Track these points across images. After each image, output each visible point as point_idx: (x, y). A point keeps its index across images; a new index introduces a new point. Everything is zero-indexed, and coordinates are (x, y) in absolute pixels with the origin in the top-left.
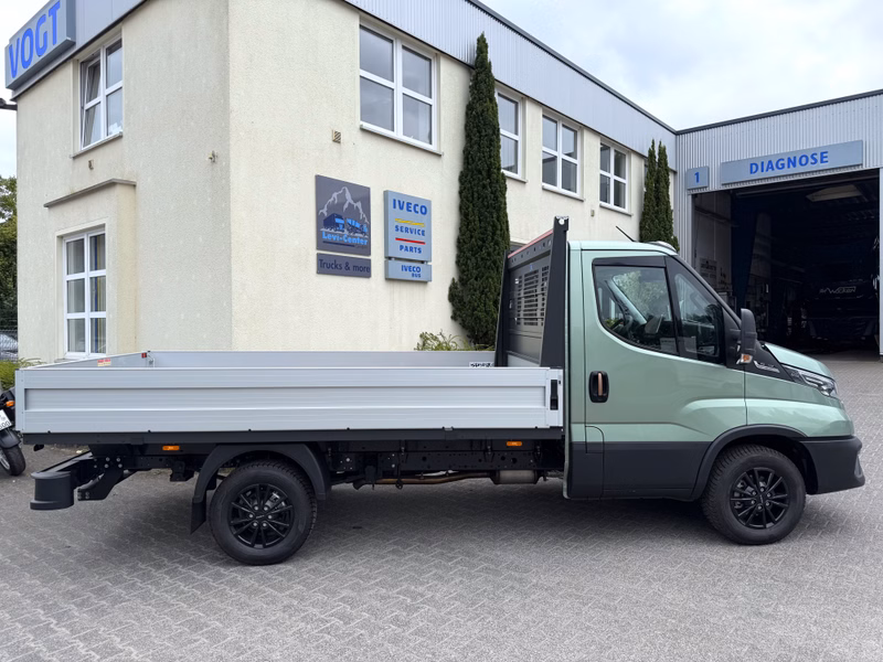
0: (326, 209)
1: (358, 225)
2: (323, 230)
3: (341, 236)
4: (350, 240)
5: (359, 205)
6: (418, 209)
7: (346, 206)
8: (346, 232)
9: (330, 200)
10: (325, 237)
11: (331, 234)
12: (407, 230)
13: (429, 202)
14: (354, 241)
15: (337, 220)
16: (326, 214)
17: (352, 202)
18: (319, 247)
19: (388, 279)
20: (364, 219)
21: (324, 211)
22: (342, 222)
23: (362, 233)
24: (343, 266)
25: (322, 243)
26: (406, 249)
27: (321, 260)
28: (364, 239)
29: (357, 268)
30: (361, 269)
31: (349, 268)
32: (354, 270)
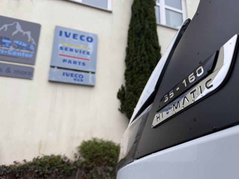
1: (25, 45)
3: (6, 50)
4: (14, 54)
5: (29, 33)
6: (85, 38)
7: (15, 33)
8: (12, 48)
12: (71, 50)
13: (96, 36)
14: (19, 54)
15: (4, 41)
17: (22, 31)
19: (51, 82)
20: (31, 42)
22: (10, 42)
23: (28, 50)
24: (4, 70)
26: (70, 62)
28: (29, 54)
29: (18, 72)
30: (23, 73)
31: (9, 72)
32: (15, 73)
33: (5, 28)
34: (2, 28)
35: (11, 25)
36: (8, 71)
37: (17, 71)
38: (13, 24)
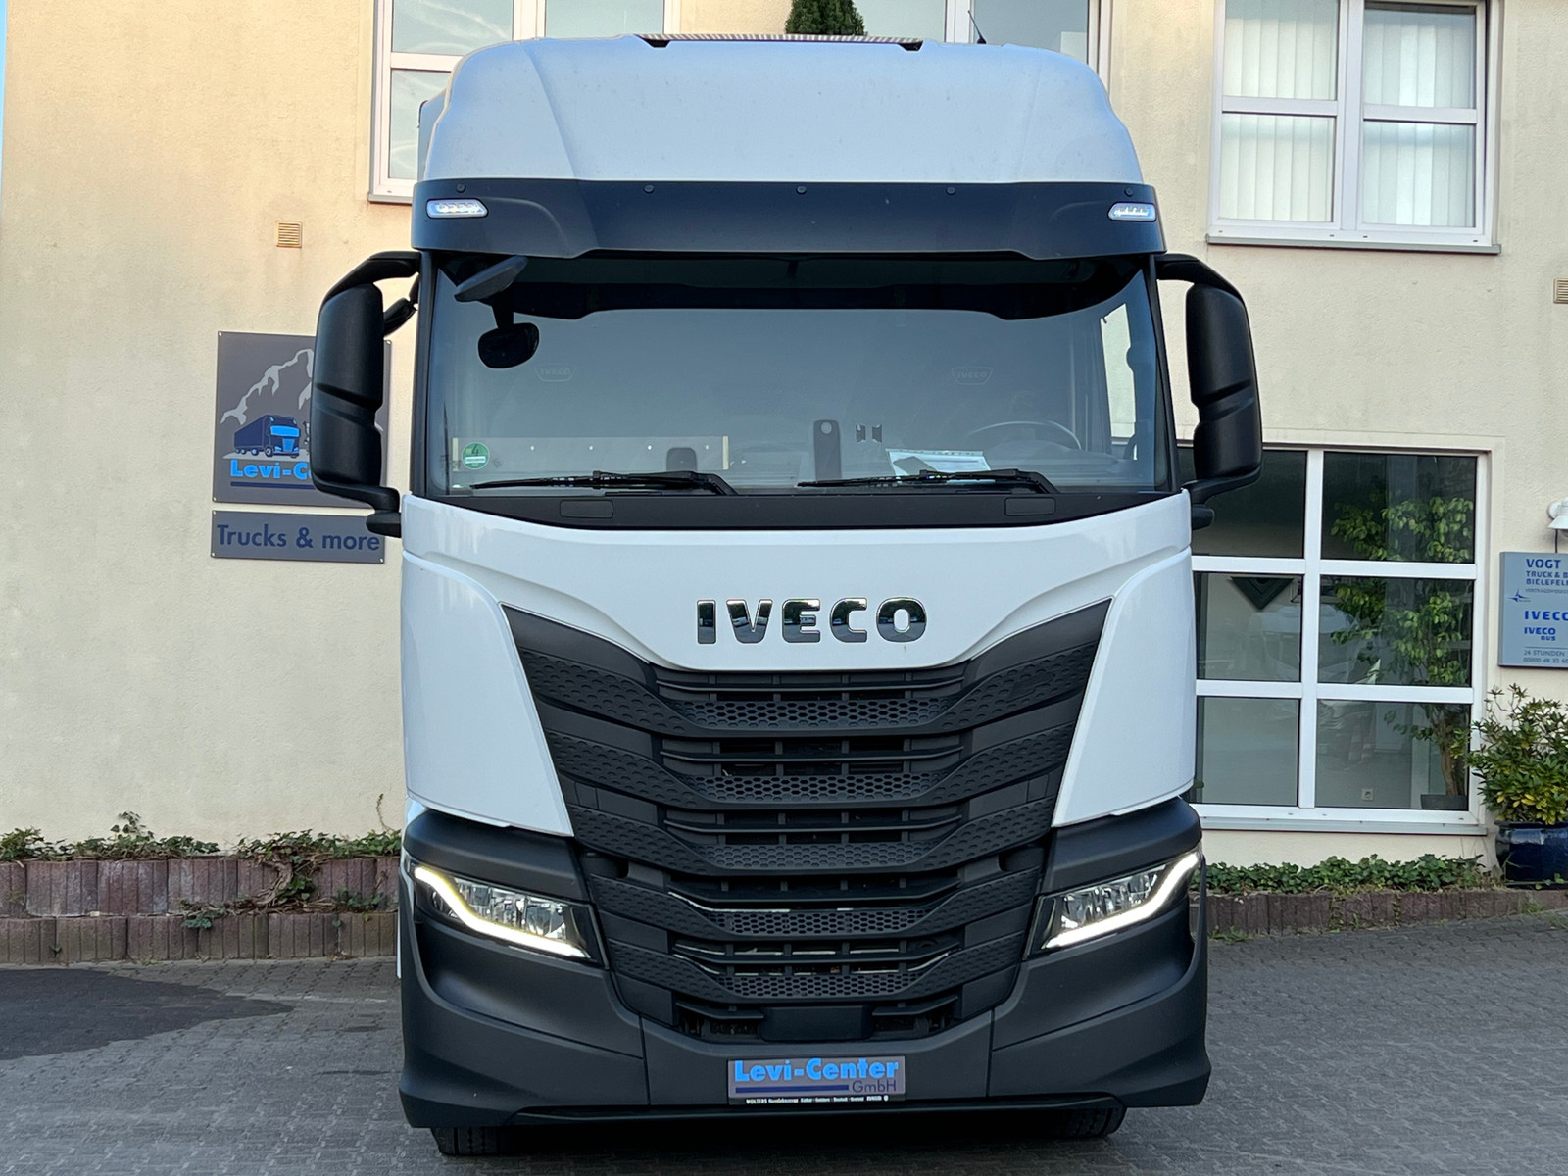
0: (243, 406)
2: (233, 455)
3: (290, 466)
7: (307, 394)
8: (304, 455)
9: (259, 386)
10: (235, 474)
11: (256, 462)
15: (275, 430)
16: (243, 420)
18: (219, 496)
21: (240, 414)
24: (292, 538)
25: (226, 486)
27: (223, 527)
29: (336, 540)
30: (350, 543)
31: (309, 543)
32: (324, 546)
33: (271, 381)
34: (264, 382)
35: (289, 363)
36: (302, 542)
37: (332, 538)
38: (295, 360)
